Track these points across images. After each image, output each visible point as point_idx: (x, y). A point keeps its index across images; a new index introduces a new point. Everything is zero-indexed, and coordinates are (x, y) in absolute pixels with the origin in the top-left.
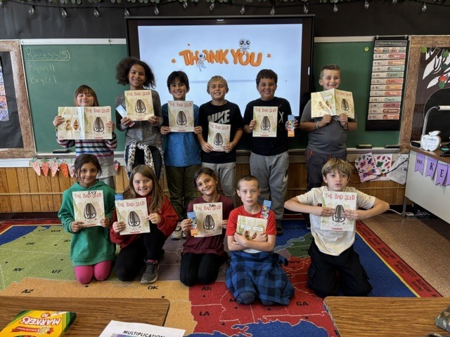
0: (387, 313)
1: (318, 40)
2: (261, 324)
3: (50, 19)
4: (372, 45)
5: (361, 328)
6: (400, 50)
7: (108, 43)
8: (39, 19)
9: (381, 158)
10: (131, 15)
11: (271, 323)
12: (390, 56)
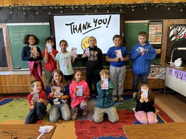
0: (147, 130)
1: (126, 22)
2: (103, 137)
3: (19, 15)
4: (149, 24)
5: (138, 137)
6: (159, 26)
7: (42, 24)
8: (14, 15)
9: (153, 69)
10: (51, 13)
11: (108, 137)
12: (156, 28)
